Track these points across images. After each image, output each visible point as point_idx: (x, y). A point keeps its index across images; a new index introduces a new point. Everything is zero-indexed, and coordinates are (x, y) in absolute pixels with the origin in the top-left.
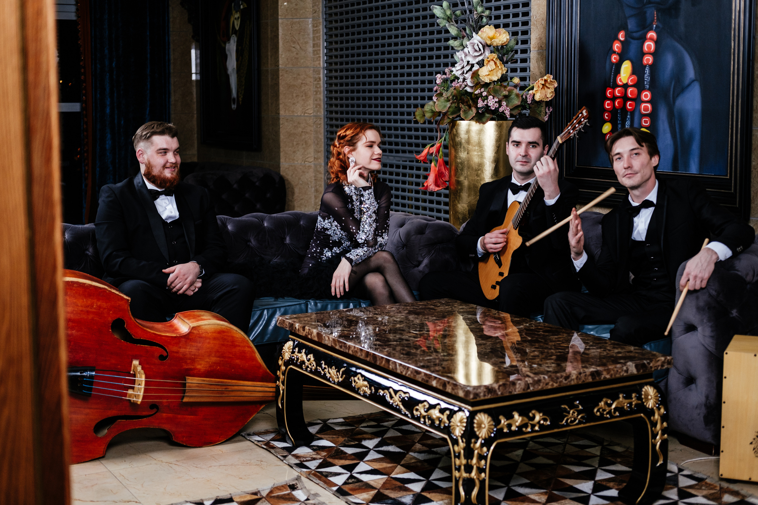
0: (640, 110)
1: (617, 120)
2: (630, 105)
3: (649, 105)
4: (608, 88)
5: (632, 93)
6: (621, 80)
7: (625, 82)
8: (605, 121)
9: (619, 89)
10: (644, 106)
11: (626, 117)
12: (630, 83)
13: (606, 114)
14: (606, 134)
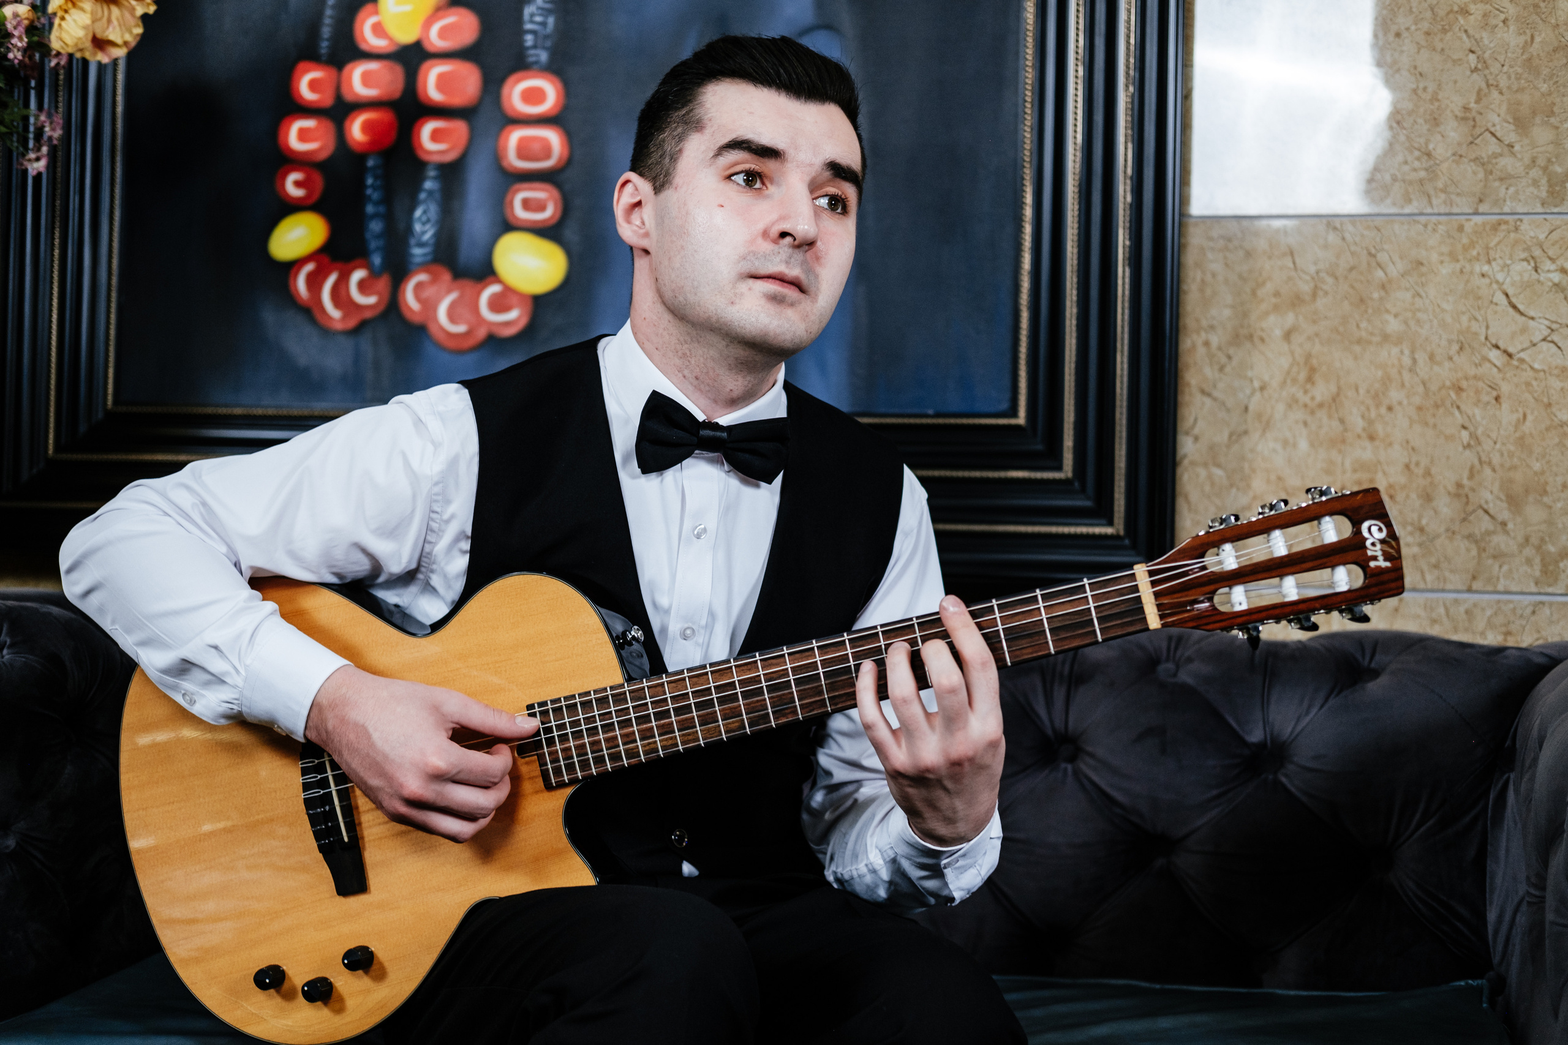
0: (497, 158)
1: (360, 199)
2: (436, 136)
3: (553, 137)
4: (302, 66)
5: (443, 82)
6: (379, 29)
7: (406, 35)
8: (292, 207)
9: (373, 66)
10: (522, 141)
11: (417, 187)
12: (436, 41)
13: (293, 177)
14: (293, 265)
